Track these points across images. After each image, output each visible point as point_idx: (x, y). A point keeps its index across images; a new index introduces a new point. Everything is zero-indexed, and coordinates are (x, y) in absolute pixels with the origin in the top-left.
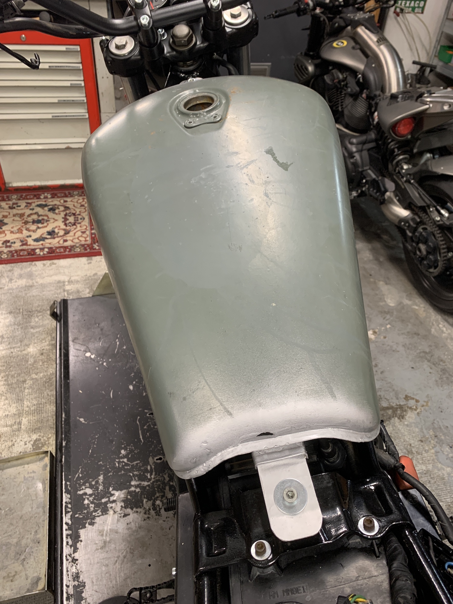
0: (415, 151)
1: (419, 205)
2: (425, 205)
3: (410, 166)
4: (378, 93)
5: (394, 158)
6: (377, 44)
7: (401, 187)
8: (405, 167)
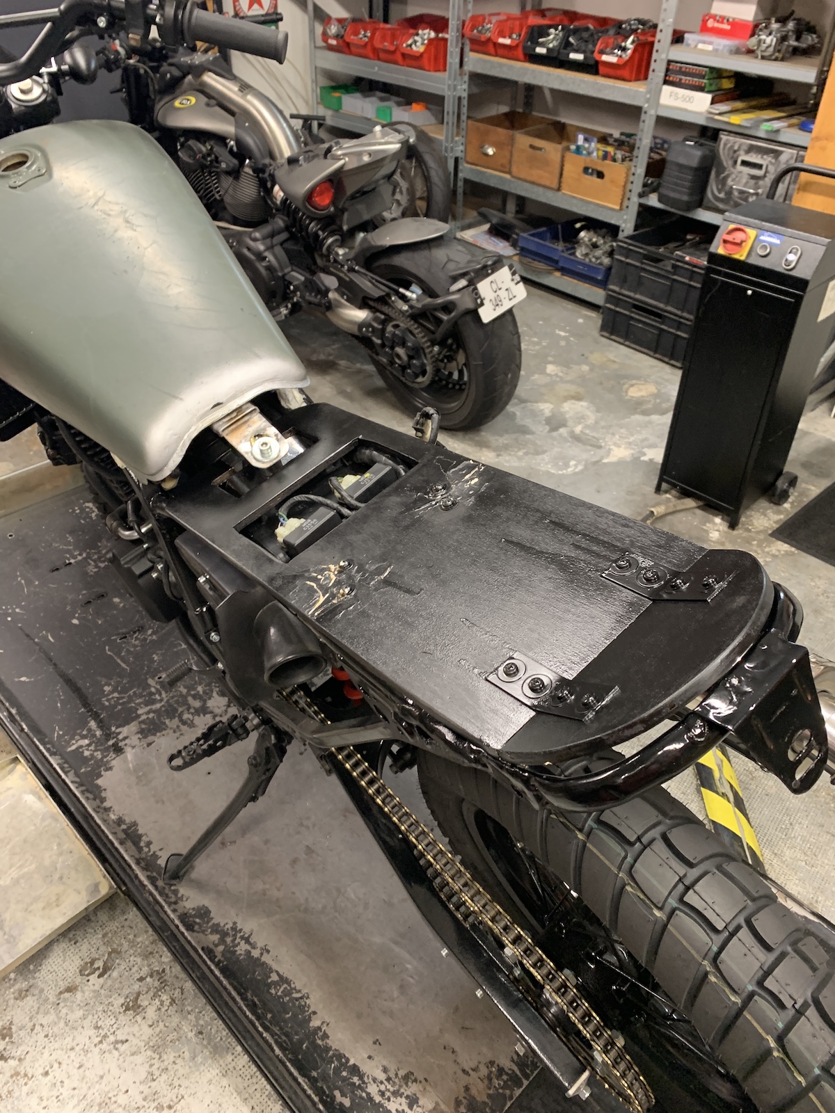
0: (345, 228)
1: (377, 296)
2: (383, 294)
3: (347, 250)
4: (267, 161)
5: (322, 244)
6: (240, 94)
7: (345, 281)
8: (341, 252)
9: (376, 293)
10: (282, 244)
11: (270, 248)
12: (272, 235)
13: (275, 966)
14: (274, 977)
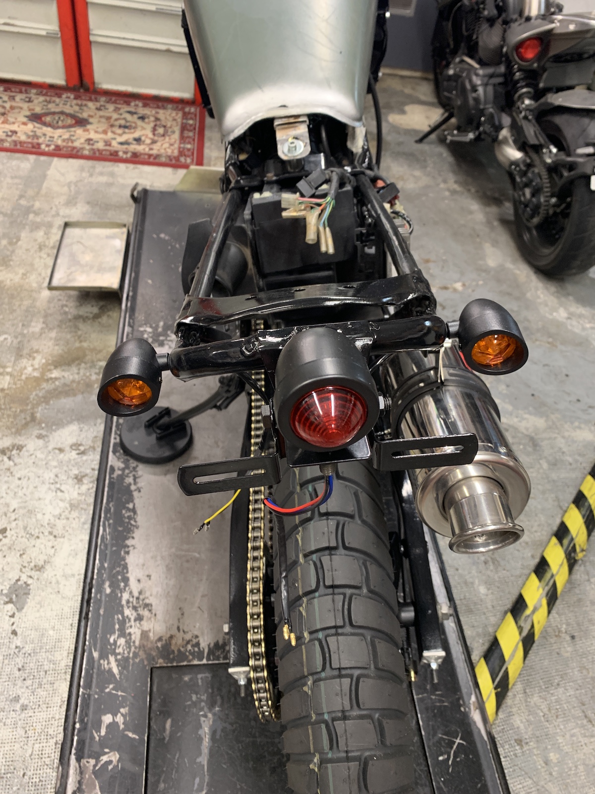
1: (532, 143)
2: (539, 144)
3: (533, 103)
8: (527, 102)
9: (533, 141)
10: (494, 85)
11: (485, 85)
12: (491, 76)
13: (137, 501)
14: (131, 506)
